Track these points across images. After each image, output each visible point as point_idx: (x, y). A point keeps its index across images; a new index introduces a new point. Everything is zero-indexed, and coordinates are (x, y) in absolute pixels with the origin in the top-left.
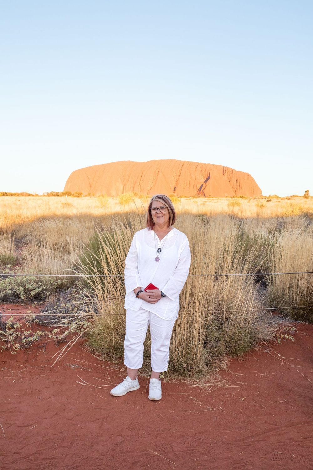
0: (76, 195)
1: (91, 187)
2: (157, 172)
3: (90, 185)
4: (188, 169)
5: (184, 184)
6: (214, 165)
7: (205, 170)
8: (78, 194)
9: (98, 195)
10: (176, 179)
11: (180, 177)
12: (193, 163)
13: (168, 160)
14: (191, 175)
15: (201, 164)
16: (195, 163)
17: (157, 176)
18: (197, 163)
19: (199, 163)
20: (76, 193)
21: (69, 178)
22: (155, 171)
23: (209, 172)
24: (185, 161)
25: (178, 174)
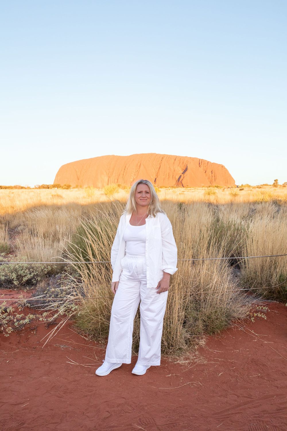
0: (65, 187)
1: (78, 179)
2: (139, 164)
3: (78, 177)
4: (167, 162)
5: (164, 175)
6: (190, 158)
7: (183, 163)
8: (67, 187)
9: (85, 186)
10: (156, 171)
11: (160, 169)
12: (172, 156)
13: (149, 154)
14: (170, 167)
15: (179, 156)
16: (173, 156)
17: (139, 169)
18: (175, 156)
19: (177, 156)
20: (65, 185)
21: (59, 172)
22: (137, 164)
23: (186, 164)
24: (164, 155)
25: (158, 166)
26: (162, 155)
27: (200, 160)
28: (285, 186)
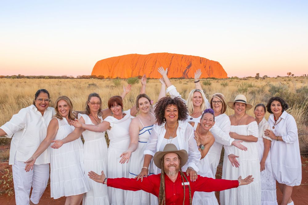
0: (100, 77)
1: (110, 72)
2: (155, 61)
3: (109, 70)
4: (176, 59)
5: (174, 69)
6: (194, 56)
7: (188, 60)
9: (114, 77)
10: (168, 66)
11: (171, 65)
12: (180, 55)
13: (163, 53)
14: (178, 63)
15: (186, 55)
17: (155, 64)
18: (182, 55)
19: (184, 55)
22: (154, 61)
23: (190, 61)
25: (170, 63)
26: (173, 54)
27: (201, 59)
28: (264, 79)
